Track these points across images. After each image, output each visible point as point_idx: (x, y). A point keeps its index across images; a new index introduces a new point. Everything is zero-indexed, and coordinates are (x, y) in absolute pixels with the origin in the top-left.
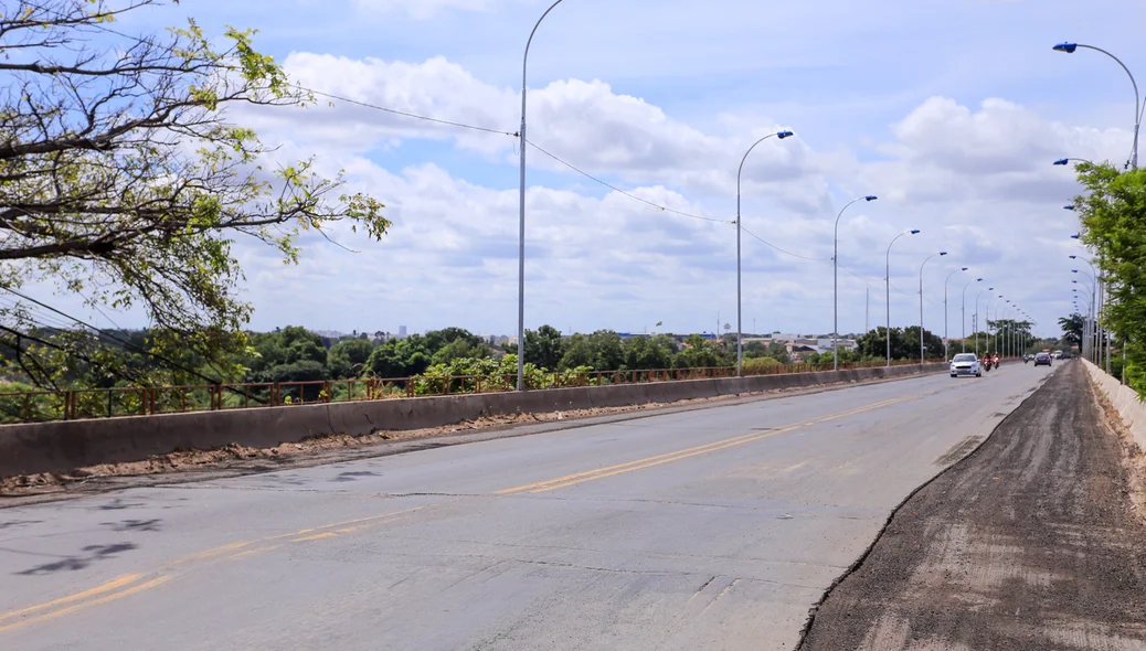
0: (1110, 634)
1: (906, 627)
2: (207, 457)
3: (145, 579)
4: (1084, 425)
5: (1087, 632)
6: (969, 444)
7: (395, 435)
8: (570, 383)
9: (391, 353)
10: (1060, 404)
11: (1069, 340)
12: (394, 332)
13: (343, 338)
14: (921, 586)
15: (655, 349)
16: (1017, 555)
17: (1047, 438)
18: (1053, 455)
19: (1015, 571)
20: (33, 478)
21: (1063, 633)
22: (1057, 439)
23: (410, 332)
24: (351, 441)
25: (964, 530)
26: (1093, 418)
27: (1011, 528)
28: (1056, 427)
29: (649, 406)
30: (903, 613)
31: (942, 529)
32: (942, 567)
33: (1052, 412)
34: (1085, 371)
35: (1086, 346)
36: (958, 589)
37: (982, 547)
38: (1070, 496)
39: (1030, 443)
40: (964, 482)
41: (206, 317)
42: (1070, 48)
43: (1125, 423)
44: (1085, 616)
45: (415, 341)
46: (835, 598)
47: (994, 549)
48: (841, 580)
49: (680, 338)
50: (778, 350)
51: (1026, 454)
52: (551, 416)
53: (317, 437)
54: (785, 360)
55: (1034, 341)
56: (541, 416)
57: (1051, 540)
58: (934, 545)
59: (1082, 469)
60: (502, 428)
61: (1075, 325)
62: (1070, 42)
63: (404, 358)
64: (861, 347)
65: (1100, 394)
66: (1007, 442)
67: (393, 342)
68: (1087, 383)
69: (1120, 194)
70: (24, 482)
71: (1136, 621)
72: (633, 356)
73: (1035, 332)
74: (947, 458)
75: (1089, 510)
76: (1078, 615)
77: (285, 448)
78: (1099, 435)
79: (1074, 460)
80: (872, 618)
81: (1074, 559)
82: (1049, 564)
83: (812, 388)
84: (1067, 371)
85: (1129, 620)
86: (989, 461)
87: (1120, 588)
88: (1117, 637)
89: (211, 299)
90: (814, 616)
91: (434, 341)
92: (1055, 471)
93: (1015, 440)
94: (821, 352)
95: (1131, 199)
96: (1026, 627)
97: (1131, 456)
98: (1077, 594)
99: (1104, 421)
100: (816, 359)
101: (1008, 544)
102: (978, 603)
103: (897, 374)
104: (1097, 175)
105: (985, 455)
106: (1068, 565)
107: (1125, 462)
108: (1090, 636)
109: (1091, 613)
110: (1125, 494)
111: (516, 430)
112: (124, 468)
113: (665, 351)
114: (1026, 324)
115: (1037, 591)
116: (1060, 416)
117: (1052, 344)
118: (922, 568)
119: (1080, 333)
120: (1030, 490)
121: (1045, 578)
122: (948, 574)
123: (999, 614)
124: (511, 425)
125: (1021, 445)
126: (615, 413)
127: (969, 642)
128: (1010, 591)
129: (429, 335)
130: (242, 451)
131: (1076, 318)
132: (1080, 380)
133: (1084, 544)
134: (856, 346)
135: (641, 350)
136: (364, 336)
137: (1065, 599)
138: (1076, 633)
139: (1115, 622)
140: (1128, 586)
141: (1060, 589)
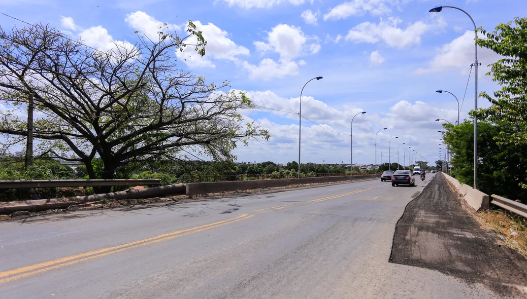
1: (417, 229)
2: (232, 192)
3: (248, 216)
4: (446, 189)
5: (456, 231)
6: (418, 193)
7: (272, 188)
8: (309, 176)
9: (253, 168)
10: (438, 184)
11: (438, 167)
12: (253, 162)
13: (240, 164)
14: (417, 222)
15: (324, 168)
16: (437, 217)
17: (437, 192)
18: (440, 196)
19: (438, 220)
20: (198, 195)
21: (451, 230)
22: (440, 193)
23: (257, 162)
24: (262, 189)
25: (423, 212)
26: (448, 187)
27: (435, 211)
28: (439, 189)
29: (330, 183)
30: (415, 227)
31: (418, 211)
32: (421, 218)
33: (437, 186)
34: (443, 175)
36: (426, 223)
37: (429, 215)
38: (446, 206)
39: (433, 193)
40: (419, 202)
41: (224, 158)
43: (457, 189)
44: (455, 228)
45: (259, 165)
46: (399, 223)
47: (431, 215)
48: (399, 220)
49: (329, 165)
50: (357, 168)
51: (433, 196)
52: (307, 185)
53: (255, 188)
54: (359, 171)
55: (428, 167)
56: (304, 185)
57: (445, 214)
58: (417, 214)
59: (448, 200)
60: (296, 187)
61: (440, 163)
62: (441, 90)
63: (256, 169)
64: (380, 168)
65: (449, 182)
66: (427, 193)
67: (253, 165)
68: (445, 179)
69: (455, 131)
70: (197, 196)
71: (467, 229)
72: (317, 170)
73: (428, 165)
74: (413, 197)
75: (451, 208)
77: (248, 191)
78: (451, 192)
79: (446, 197)
80: (409, 227)
81: (451, 218)
82: (445, 219)
83: (370, 179)
84: (438, 176)
85: (465, 228)
86: (424, 197)
87: (462, 223)
88: (463, 232)
89: (225, 153)
90: (396, 226)
91: (264, 165)
92: (441, 200)
94: (369, 169)
95: (458, 133)
96: (443, 229)
97: (460, 197)
98: (453, 224)
99: (451, 189)
100: (367, 171)
101: (434, 214)
102: (431, 225)
104: (448, 126)
105: (423, 196)
106: (450, 219)
107: (459, 198)
109: (457, 227)
110: (460, 205)
111: (300, 188)
112: (215, 194)
113: (326, 168)
114: (426, 163)
115: (444, 223)
116: (439, 187)
117: (433, 168)
118: (416, 218)
119: (441, 165)
120: (436, 204)
121: (445, 221)
122: (422, 220)
123: (436, 227)
124: (298, 187)
125: (431, 194)
126: (321, 184)
127: (431, 231)
128: (437, 223)
129: (263, 163)
130: (239, 191)
131: (440, 161)
132: (443, 178)
133: (452, 215)
134: (378, 168)
135: (320, 168)
136: (245, 163)
137: (450, 225)
138: (454, 231)
139: (462, 229)
140: (464, 223)
141: (449, 223)
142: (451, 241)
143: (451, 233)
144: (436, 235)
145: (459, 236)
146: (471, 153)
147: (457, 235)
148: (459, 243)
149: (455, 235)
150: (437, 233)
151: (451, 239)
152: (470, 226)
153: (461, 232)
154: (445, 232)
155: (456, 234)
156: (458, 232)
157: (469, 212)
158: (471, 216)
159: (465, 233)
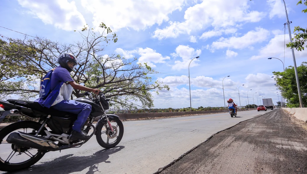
0: (288, 141)
1: (234, 139)
2: (144, 119)
4: (281, 113)
5: (281, 140)
6: (260, 115)
11: (278, 105)
14: (242, 132)
16: (265, 127)
17: (274, 114)
19: (264, 130)
21: (275, 140)
22: (276, 115)
25: (255, 124)
27: (265, 124)
30: (235, 136)
31: (250, 124)
33: (275, 112)
35: (281, 106)
36: (250, 132)
37: (258, 126)
38: (278, 120)
39: (271, 115)
40: (257, 119)
42: (271, 58)
43: (289, 112)
44: (281, 137)
46: (220, 133)
47: (260, 126)
49: (220, 108)
53: (160, 117)
56: (194, 115)
57: (273, 125)
59: (281, 117)
61: (279, 103)
66: (267, 115)
71: (295, 138)
75: (282, 122)
76: (279, 137)
79: (279, 116)
80: (227, 137)
81: (278, 128)
82: (272, 129)
85: (293, 138)
86: (263, 117)
87: (290, 132)
88: (290, 141)
90: (213, 136)
92: (275, 118)
93: (269, 115)
96: (265, 139)
97: (291, 115)
98: (279, 133)
99: (285, 112)
101: (263, 126)
102: (254, 135)
103: (251, 110)
108: (282, 141)
109: (283, 136)
110: (290, 120)
115: (269, 133)
116: (277, 112)
118: (243, 129)
120: (270, 120)
121: (271, 131)
122: (249, 130)
123: (258, 136)
127: (248, 141)
130: (149, 118)
132: (281, 109)
133: (281, 126)
137: (276, 134)
138: (278, 140)
139: (289, 138)
140: (292, 132)
141: (275, 132)
142: (271, 156)
143: (274, 143)
144: (252, 146)
145: (284, 147)
146: (295, 86)
147: (281, 146)
148: (282, 159)
149: (277, 146)
150: (255, 143)
151: (272, 153)
152: (300, 135)
153: (287, 142)
154: (265, 142)
155: (279, 144)
156: (283, 142)
157: (298, 123)
158: (299, 126)
159: (293, 143)
